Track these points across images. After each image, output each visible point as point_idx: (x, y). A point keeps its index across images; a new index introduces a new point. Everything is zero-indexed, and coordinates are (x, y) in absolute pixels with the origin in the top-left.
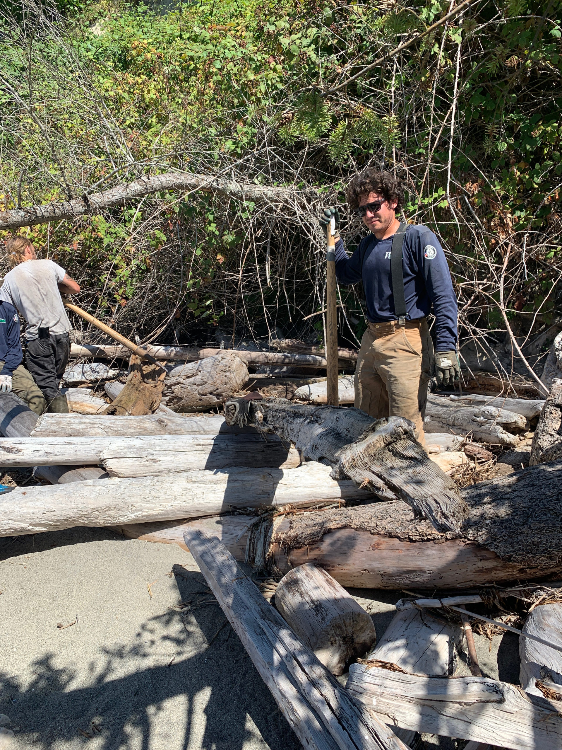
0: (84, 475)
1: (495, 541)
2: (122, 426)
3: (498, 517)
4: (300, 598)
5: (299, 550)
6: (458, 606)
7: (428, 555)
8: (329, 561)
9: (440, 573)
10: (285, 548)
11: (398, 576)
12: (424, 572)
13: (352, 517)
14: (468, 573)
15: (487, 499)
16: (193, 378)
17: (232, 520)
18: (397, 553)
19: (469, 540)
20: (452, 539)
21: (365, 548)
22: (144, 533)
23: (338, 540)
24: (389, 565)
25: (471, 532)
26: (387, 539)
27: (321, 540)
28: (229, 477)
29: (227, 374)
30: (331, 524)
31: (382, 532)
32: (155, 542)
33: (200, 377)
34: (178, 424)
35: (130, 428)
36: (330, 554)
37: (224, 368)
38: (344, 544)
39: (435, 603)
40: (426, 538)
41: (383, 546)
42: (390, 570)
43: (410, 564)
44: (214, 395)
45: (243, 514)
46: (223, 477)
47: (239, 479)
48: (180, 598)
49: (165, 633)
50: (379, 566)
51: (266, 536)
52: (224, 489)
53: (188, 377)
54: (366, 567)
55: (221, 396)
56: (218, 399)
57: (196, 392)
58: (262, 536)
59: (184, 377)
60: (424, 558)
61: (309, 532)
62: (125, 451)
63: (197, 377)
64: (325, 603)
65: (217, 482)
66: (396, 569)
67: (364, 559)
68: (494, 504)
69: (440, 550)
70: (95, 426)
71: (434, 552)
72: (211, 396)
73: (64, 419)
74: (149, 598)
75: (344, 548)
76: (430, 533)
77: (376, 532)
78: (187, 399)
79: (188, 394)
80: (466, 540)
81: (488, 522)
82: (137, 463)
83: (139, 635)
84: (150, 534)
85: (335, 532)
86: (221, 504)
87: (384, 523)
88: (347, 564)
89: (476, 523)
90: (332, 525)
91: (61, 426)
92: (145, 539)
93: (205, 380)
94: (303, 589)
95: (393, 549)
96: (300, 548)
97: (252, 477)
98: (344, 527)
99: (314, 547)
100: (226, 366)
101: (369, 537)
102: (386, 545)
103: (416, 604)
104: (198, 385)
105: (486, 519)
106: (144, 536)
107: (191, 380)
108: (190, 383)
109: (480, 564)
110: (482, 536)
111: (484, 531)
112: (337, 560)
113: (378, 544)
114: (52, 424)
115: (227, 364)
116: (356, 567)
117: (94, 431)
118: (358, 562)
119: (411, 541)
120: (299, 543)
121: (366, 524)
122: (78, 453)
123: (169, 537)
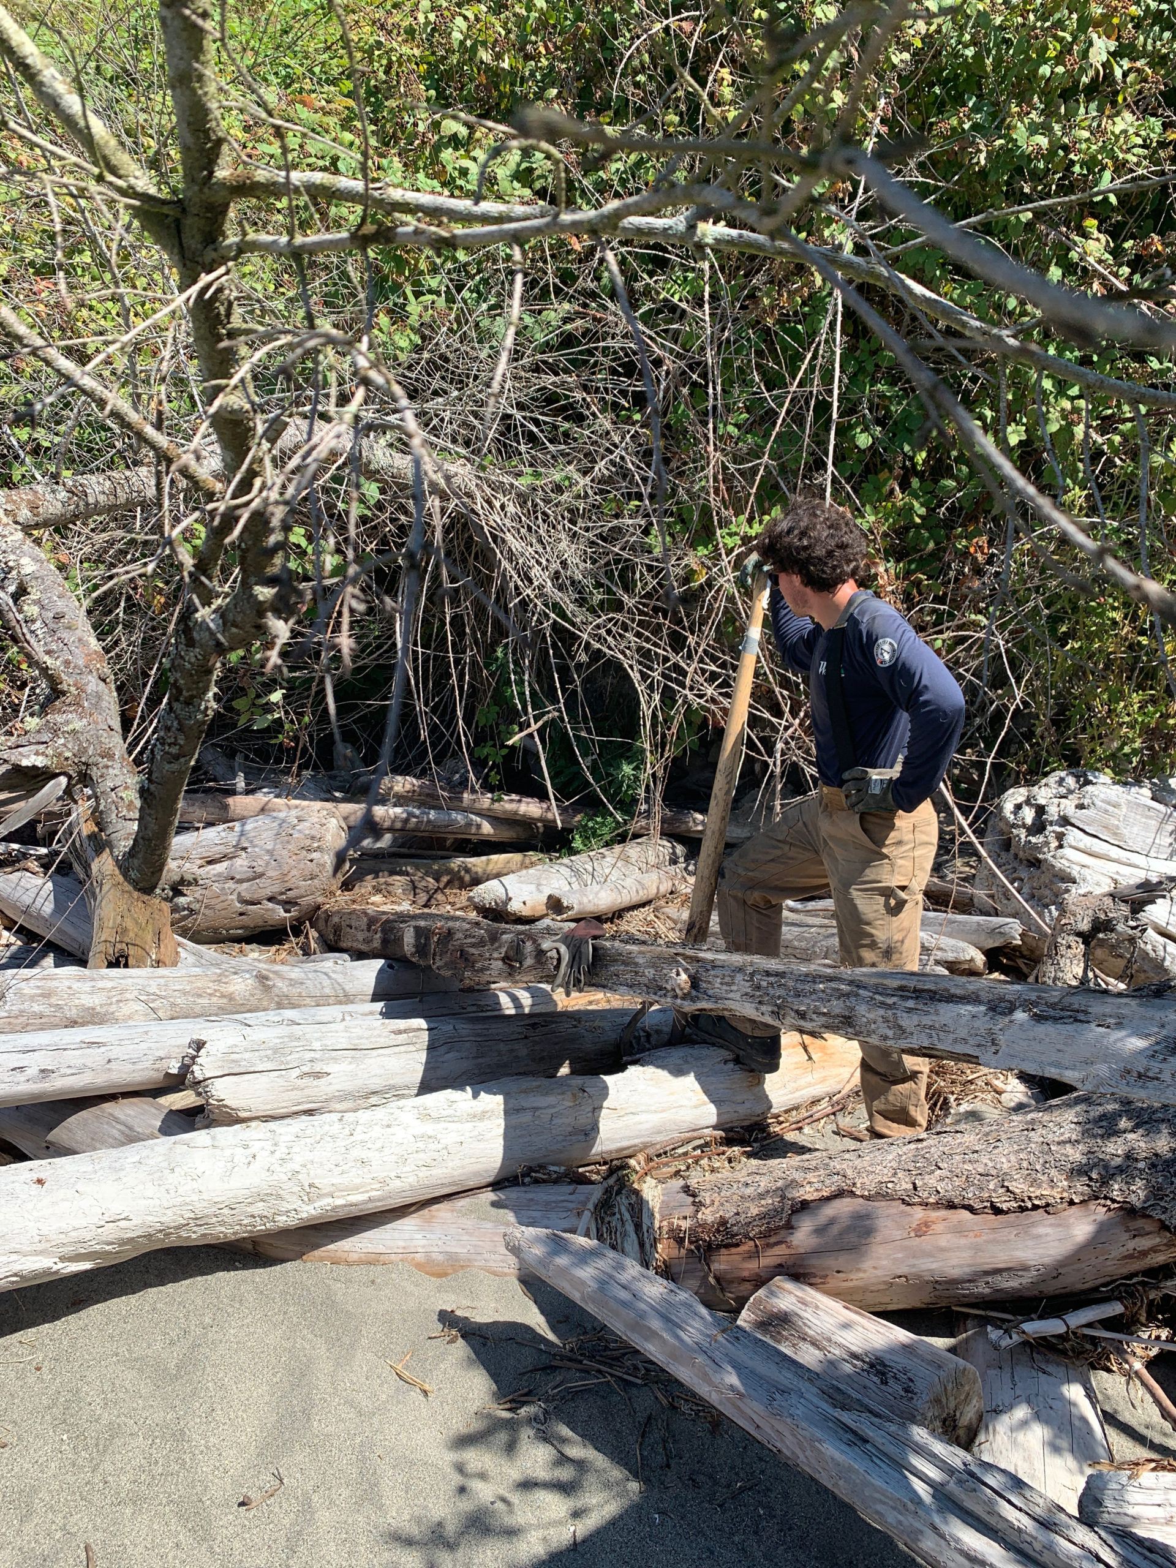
0: (122, 1117)
1: (1161, 1199)
2: (185, 993)
3: (1156, 1155)
4: (817, 1352)
5: (734, 1250)
6: (1089, 1325)
7: (1039, 1236)
8: (814, 1267)
9: (1057, 1270)
10: (698, 1248)
11: (969, 1281)
12: (1026, 1268)
13: (849, 1173)
14: (1109, 1263)
15: (1124, 1123)
16: (225, 864)
17: (530, 1196)
18: (971, 1240)
19: (1114, 1201)
20: (1082, 1202)
21: (897, 1234)
22: (317, 1246)
23: (832, 1222)
24: (954, 1262)
25: (1116, 1187)
26: (943, 1213)
27: (789, 1227)
28: (506, 1103)
29: (315, 855)
30: (802, 1191)
31: (931, 1200)
32: (349, 1264)
33: (246, 863)
34: (293, 983)
35: (200, 996)
36: (816, 1252)
37: (308, 842)
38: (848, 1229)
39: (1053, 1327)
40: (1029, 1205)
41: (939, 1227)
42: (955, 1273)
43: (1000, 1257)
44: (279, 903)
45: (544, 1181)
46: (493, 1103)
47: (525, 1105)
48: (494, 1387)
49: (515, 1474)
50: (934, 1266)
51: (638, 1227)
52: (501, 1131)
53: (210, 863)
54: (903, 1270)
55: (296, 904)
56: (287, 911)
57: (234, 897)
58: (630, 1228)
59: (199, 862)
60: (1030, 1243)
61: (754, 1211)
62: (247, 1055)
63: (238, 862)
64: (888, 1356)
65: (482, 1116)
66: (967, 1270)
67: (900, 1255)
68: (1141, 1131)
69: (1059, 1225)
70: (128, 996)
71: (1049, 1230)
72: (271, 905)
73: (55, 983)
74: (421, 1397)
75: (852, 1238)
76: (1038, 1193)
77: (917, 1200)
78: (207, 912)
79: (213, 902)
80: (1109, 1202)
81: (1141, 1165)
82: (281, 1082)
83: (462, 1490)
84: (331, 1247)
85: (818, 1208)
86: (498, 1164)
87: (932, 1181)
88: (859, 1270)
89: (1120, 1169)
90: (808, 1193)
91: (54, 1000)
92: (321, 1259)
93: (259, 870)
94: (811, 1333)
95: (959, 1230)
96: (737, 1245)
97: (551, 1100)
98: (839, 1194)
99: (772, 1240)
100: (313, 838)
101: (902, 1212)
102: (944, 1224)
103: (1024, 1332)
104: (241, 881)
105: (1137, 1160)
106: (317, 1253)
107: (220, 868)
108: (219, 875)
109: (1131, 1245)
110: (1138, 1192)
111: (1140, 1183)
112: (832, 1262)
113: (926, 1224)
114: (32, 998)
115: (314, 833)
116: (879, 1273)
117: (126, 1009)
118: (885, 1262)
119: (997, 1211)
120: (733, 1236)
121: (890, 1185)
122: (112, 1065)
123: (381, 1249)
